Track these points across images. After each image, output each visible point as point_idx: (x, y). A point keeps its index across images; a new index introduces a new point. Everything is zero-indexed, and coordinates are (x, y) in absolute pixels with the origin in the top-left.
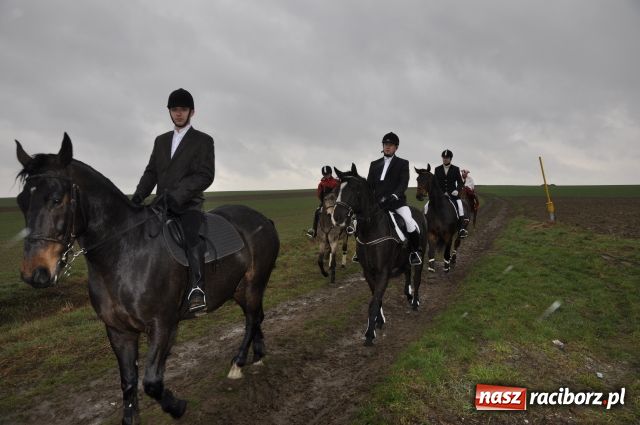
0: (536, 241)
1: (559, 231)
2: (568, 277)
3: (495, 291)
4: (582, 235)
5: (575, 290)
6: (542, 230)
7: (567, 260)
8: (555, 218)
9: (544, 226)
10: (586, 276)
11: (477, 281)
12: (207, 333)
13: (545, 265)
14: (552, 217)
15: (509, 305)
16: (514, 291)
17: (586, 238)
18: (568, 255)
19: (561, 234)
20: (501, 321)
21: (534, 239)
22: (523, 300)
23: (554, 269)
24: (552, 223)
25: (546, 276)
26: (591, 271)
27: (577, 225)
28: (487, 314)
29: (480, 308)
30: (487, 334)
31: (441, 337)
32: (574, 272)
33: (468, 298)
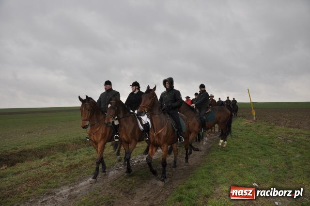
0: (247, 130)
1: (258, 125)
2: (262, 148)
3: (225, 157)
4: (269, 127)
5: (265, 155)
6: (250, 124)
7: (261, 139)
8: (256, 118)
9: (251, 122)
10: (271, 148)
11: (217, 151)
12: (74, 181)
13: (251, 142)
14: (255, 118)
15: (231, 164)
16: (234, 156)
17: (271, 128)
18: (262, 137)
19: (259, 126)
20: (227, 173)
21: (245, 128)
22: (239, 161)
23: (254, 144)
24: (255, 121)
25: (251, 148)
26: (272, 145)
27: (267, 122)
28: (220, 169)
29: (217, 166)
30: (219, 181)
31: (195, 183)
32: (265, 146)
33: (211, 160)
